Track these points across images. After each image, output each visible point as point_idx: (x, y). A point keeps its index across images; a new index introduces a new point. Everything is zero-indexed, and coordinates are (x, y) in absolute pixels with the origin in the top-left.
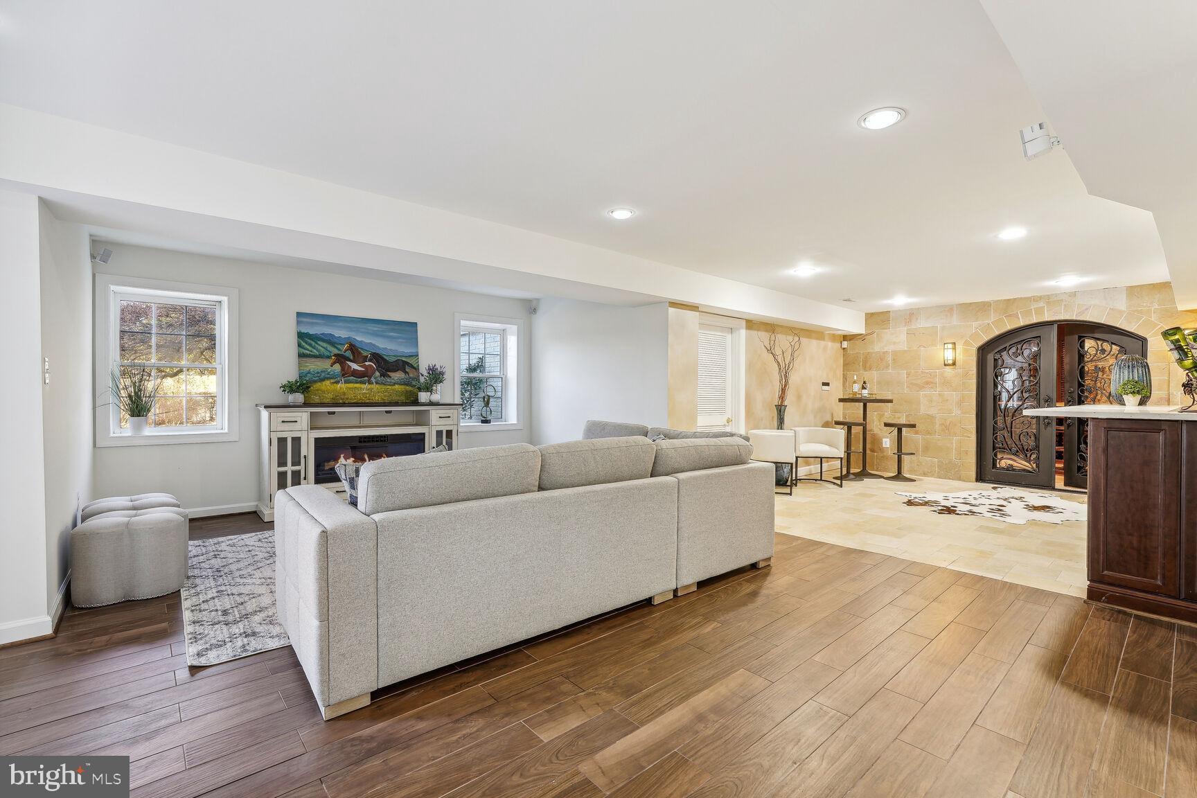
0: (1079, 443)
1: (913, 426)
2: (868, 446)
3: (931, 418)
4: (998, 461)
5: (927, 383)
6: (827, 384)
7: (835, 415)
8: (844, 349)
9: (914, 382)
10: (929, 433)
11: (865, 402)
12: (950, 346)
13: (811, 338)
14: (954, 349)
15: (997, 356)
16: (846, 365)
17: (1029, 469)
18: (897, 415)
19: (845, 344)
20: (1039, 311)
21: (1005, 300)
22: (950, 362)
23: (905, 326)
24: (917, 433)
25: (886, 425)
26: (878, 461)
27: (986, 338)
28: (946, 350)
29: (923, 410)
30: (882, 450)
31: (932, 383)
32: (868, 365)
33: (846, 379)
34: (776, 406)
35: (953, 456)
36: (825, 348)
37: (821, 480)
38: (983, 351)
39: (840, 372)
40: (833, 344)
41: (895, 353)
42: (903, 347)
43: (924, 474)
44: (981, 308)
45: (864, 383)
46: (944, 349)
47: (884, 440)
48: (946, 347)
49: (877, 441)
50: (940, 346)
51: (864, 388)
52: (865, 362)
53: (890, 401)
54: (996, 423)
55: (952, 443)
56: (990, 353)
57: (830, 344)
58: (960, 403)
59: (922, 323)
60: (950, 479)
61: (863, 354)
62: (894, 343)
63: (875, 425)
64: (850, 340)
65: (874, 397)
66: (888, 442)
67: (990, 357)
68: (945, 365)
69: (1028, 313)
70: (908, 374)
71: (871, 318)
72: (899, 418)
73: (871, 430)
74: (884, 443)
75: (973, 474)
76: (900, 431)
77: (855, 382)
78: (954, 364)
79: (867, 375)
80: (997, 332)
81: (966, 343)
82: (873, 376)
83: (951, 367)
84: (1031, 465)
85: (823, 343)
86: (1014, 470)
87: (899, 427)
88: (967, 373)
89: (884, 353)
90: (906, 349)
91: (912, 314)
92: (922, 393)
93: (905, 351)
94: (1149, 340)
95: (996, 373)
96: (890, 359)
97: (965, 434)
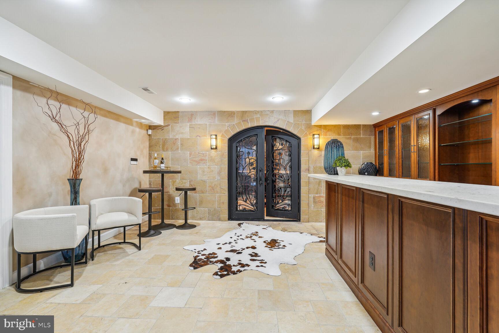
0: (272, 194)
1: (194, 189)
2: (165, 203)
3: (204, 182)
4: (238, 206)
5: (202, 160)
6: (136, 160)
7: (142, 183)
8: (149, 135)
9: (194, 159)
10: (203, 192)
11: (163, 173)
12: (214, 137)
13: (119, 121)
14: (216, 139)
15: (238, 145)
16: (150, 146)
17: (253, 209)
18: (184, 181)
19: (150, 132)
20: (258, 120)
21: (242, 111)
22: (214, 147)
23: (188, 122)
24: (196, 193)
25: (177, 189)
26: (173, 212)
27: (233, 133)
28: (212, 139)
29: (199, 177)
30: (175, 205)
31: (204, 160)
32: (165, 147)
33: (151, 156)
34: (68, 180)
35: (216, 205)
36: (133, 132)
37: (124, 242)
38: (231, 140)
39: (146, 151)
40: (141, 130)
41: (182, 140)
42: (187, 136)
43: (200, 219)
44: (230, 114)
45: (162, 159)
46: (211, 138)
47: (176, 198)
48: (212, 137)
49: (171, 199)
50: (209, 137)
51: (162, 163)
52: (164, 145)
53: (180, 172)
54: (237, 184)
55: (216, 198)
56: (234, 143)
57: (137, 130)
58: (219, 173)
59: (199, 121)
60: (215, 220)
61: (162, 139)
62: (182, 133)
63: (170, 189)
64: (154, 129)
65: (169, 169)
66: (178, 200)
67: (234, 145)
68: (212, 149)
69: (252, 120)
70: (190, 154)
71: (167, 114)
72: (185, 183)
73: (168, 192)
74: (176, 201)
75: (226, 216)
76: (186, 193)
77: (155, 159)
78: (216, 148)
79: (164, 155)
80: (238, 130)
81: (223, 136)
82: (167, 155)
83: (215, 150)
84: (254, 207)
85: (131, 128)
86: (246, 211)
87: (186, 191)
88: (223, 154)
89: (176, 139)
90: (189, 137)
91: (192, 115)
92: (198, 166)
93: (188, 139)
94: (302, 139)
95: (237, 154)
96: (179, 144)
97: (222, 192)
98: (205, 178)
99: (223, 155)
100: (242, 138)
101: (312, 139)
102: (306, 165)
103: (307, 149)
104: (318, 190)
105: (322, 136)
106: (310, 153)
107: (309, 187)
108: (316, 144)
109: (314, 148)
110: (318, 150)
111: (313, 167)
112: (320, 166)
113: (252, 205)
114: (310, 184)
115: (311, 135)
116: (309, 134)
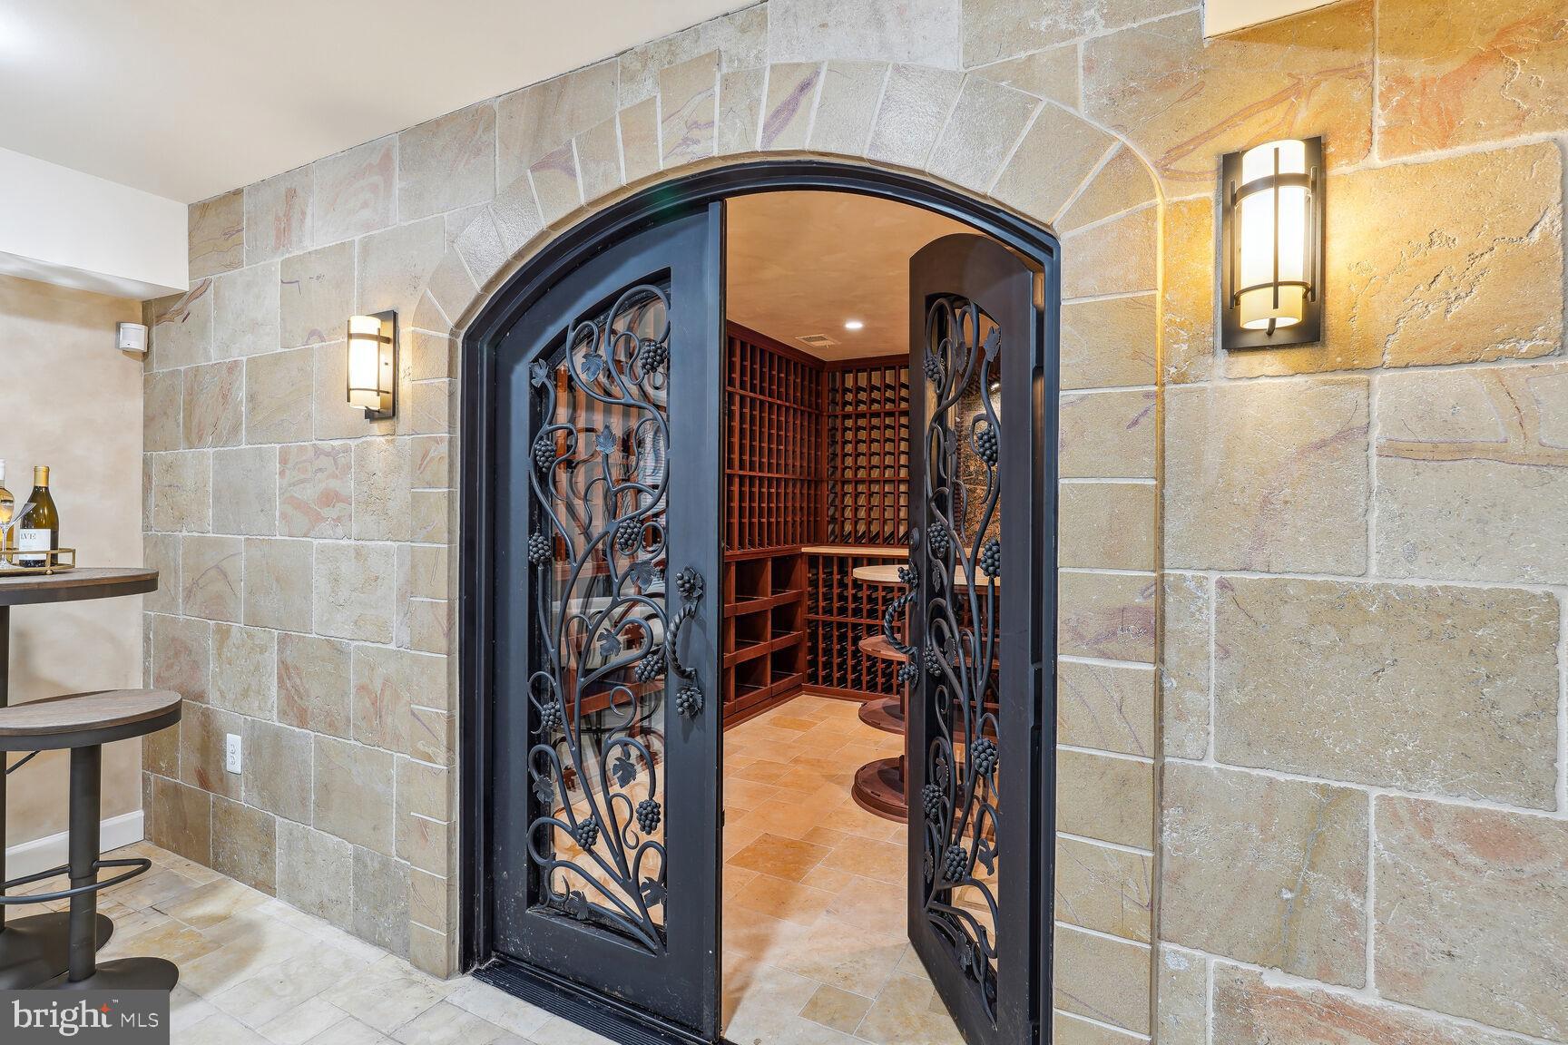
3: (339, 651)
4: (546, 870)
5: (329, 498)
8: (137, 354)
9: (298, 493)
14: (393, 339)
15: (540, 377)
20: (637, 123)
23: (277, 249)
24: (303, 722)
26: (219, 826)
27: (475, 284)
29: (319, 617)
30: (225, 779)
31: (338, 497)
32: (196, 422)
33: (150, 479)
35: (392, 839)
41: (254, 367)
42: (272, 341)
49: (211, 742)
52: (190, 410)
55: (390, 781)
56: (517, 360)
58: (407, 598)
59: (318, 231)
60: (384, 945)
61: (185, 374)
62: (254, 325)
63: (210, 675)
64: (154, 319)
66: (237, 751)
67: (519, 378)
68: (369, 417)
69: (597, 139)
70: (284, 461)
71: (200, 218)
73: (201, 696)
74: (228, 755)
75: (452, 937)
78: (393, 410)
82: (201, 467)
83: (387, 425)
88: (424, 458)
89: (233, 367)
90: (280, 350)
91: (291, 194)
92: (316, 542)
93: (277, 358)
94: (1065, 239)
95: (536, 456)
96: (243, 394)
97: (420, 745)
98: (341, 630)
99: (421, 461)
100: (568, 318)
101: (1211, 221)
102: (1113, 558)
103: (1136, 355)
104: (1291, 913)
105: (1376, 159)
106: (1172, 403)
107: (1168, 838)
108: (1253, 269)
109: (1233, 338)
110: (1300, 356)
111: (1223, 585)
112: (1329, 588)
113: (633, 888)
114: (1171, 814)
115: (1194, 177)
116: (1164, 168)
